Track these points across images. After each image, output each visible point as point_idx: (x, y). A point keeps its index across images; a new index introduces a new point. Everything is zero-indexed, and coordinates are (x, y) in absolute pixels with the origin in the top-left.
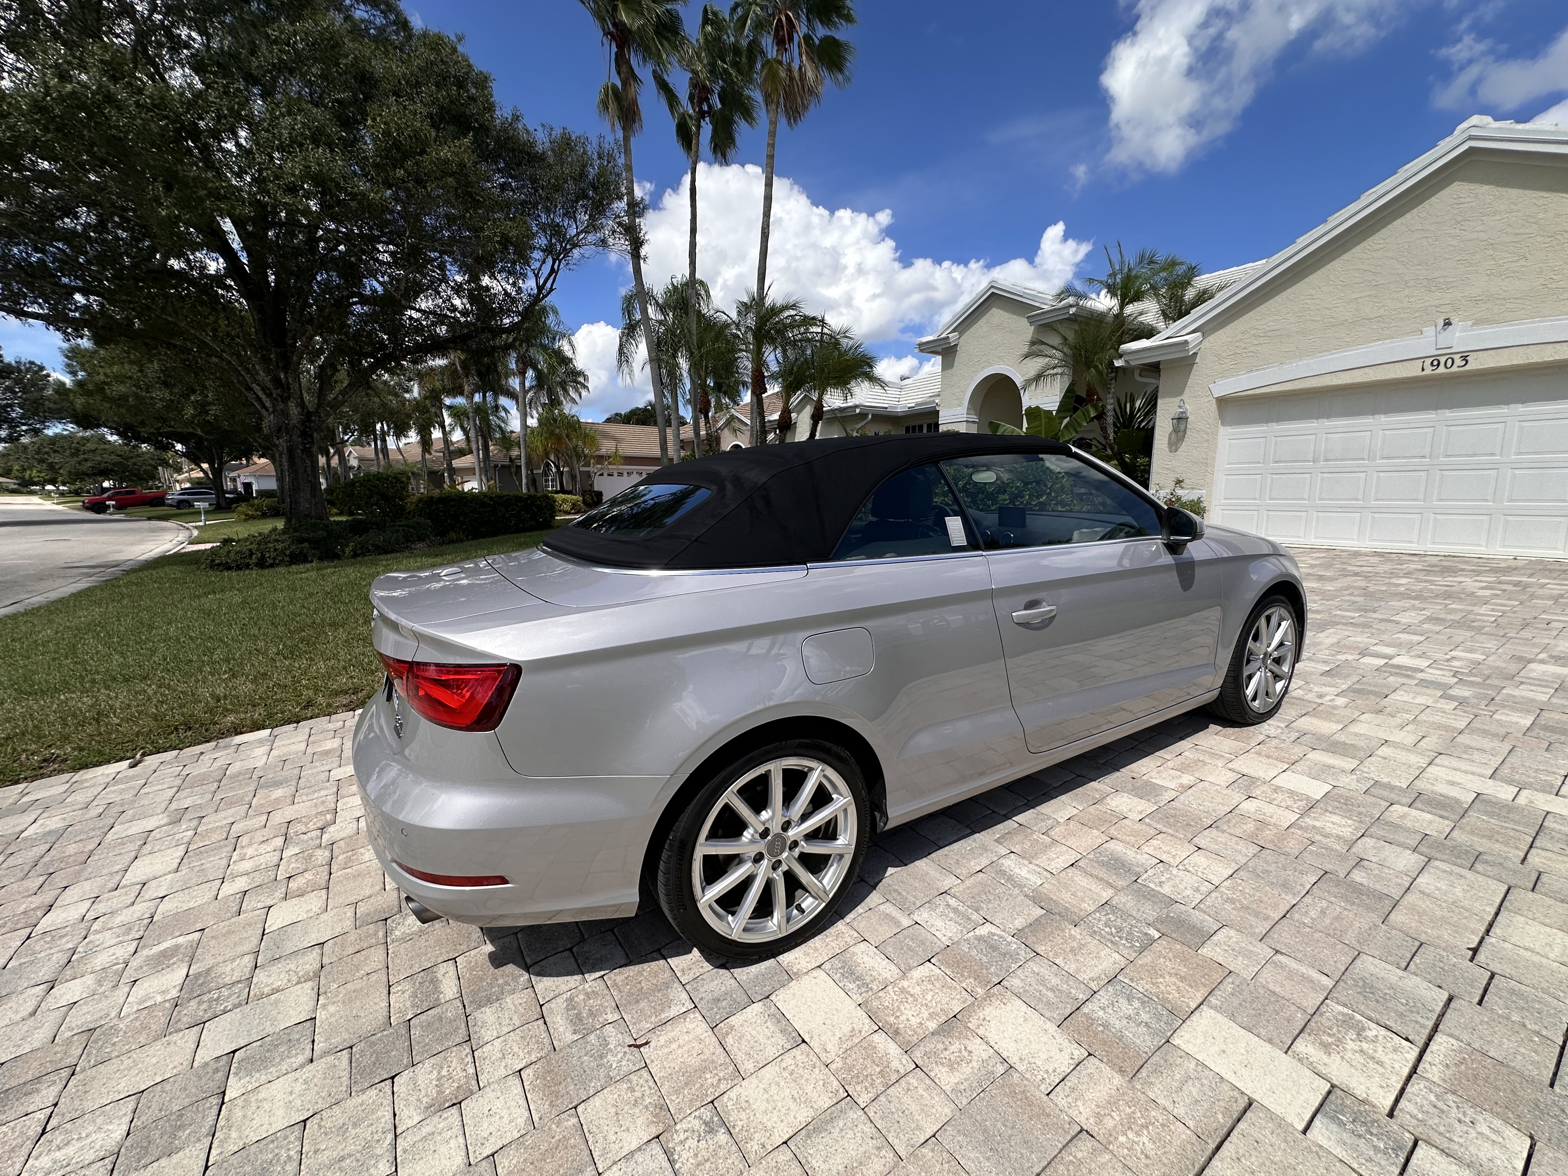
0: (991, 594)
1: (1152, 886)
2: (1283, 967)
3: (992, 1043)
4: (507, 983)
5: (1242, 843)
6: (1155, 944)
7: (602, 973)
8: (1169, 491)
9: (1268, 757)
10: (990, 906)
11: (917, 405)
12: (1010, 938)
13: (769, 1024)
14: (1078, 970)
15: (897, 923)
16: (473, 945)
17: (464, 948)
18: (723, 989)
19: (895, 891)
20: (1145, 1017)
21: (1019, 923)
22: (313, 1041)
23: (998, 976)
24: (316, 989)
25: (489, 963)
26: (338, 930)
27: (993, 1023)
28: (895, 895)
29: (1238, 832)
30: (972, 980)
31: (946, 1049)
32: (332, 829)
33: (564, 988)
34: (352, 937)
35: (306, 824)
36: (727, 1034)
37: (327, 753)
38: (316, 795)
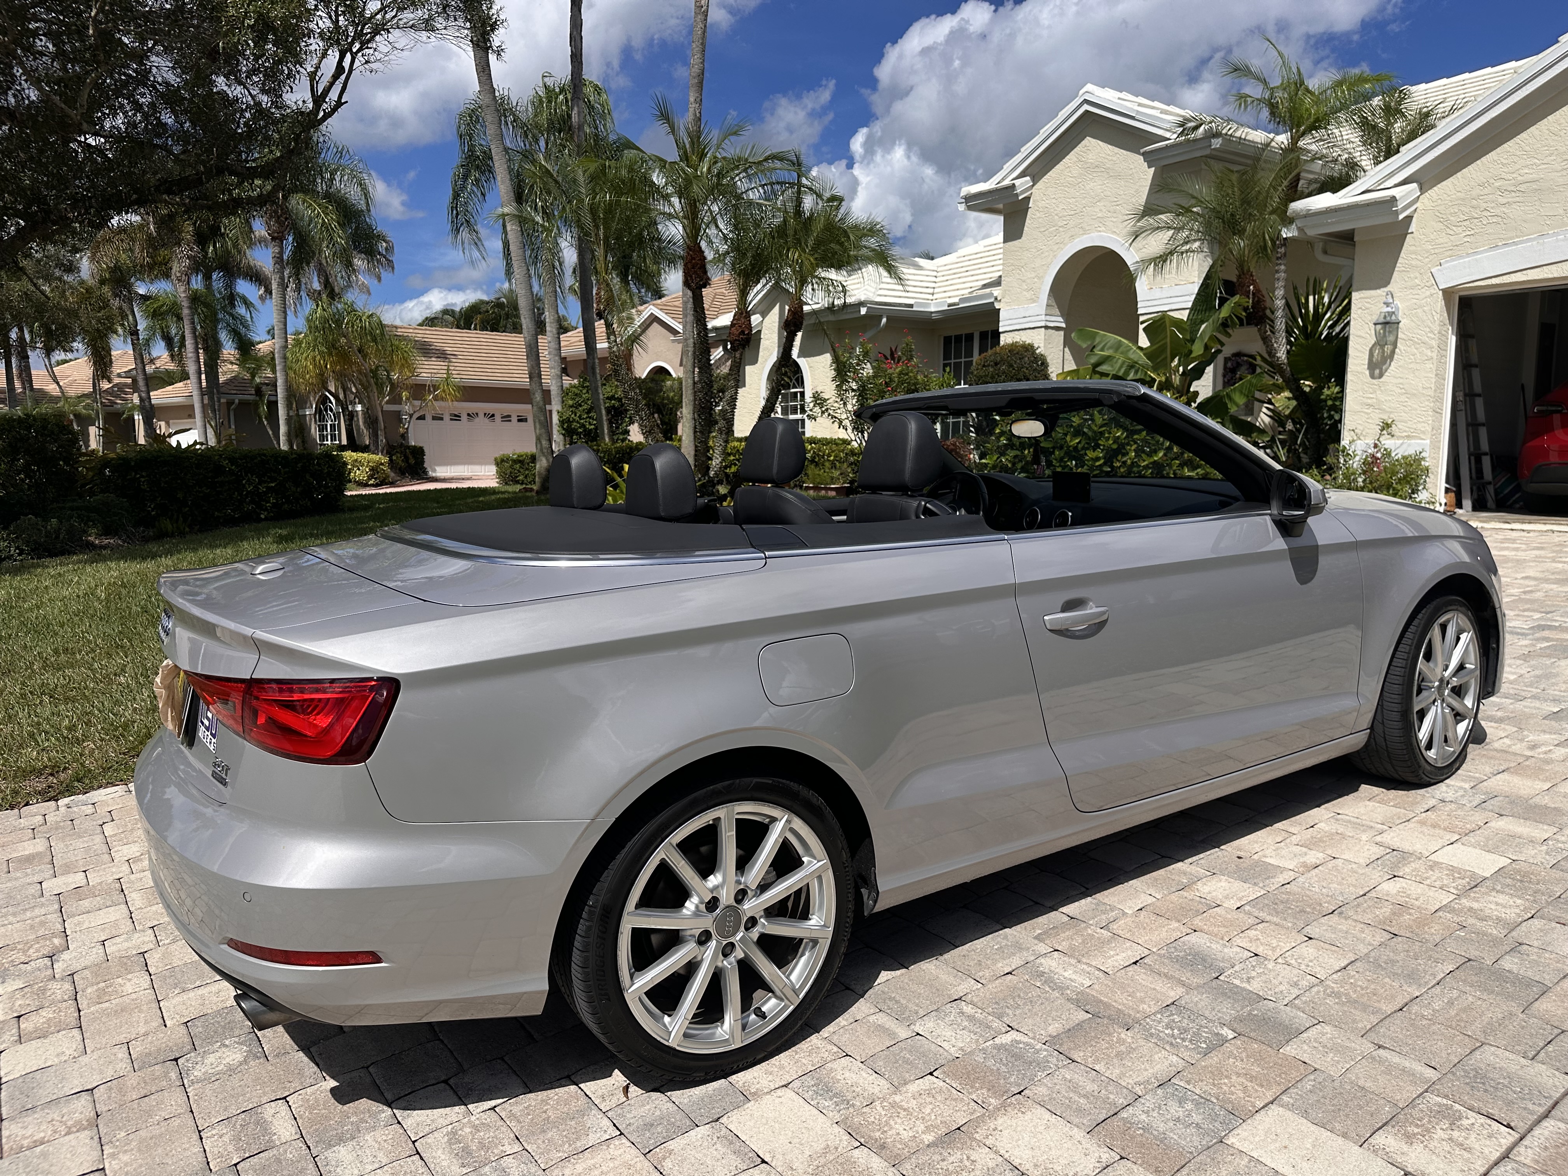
0: (1014, 590)
1: (1237, 982)
2: (1381, 1061)
3: (1002, 1152)
4: (362, 1121)
5: (1367, 930)
6: (1227, 1045)
7: (493, 1103)
8: (1371, 442)
9: (1434, 826)
10: (1018, 1012)
11: (962, 300)
12: (1039, 1046)
13: (718, 1146)
14: (1122, 1075)
15: (891, 1034)
16: (309, 1081)
17: (296, 1085)
18: (658, 1113)
19: (891, 999)
20: (1196, 1118)
21: (1054, 1028)
23: (1019, 1085)
24: (96, 1138)
25: (333, 1101)
26: (109, 1074)
27: (1005, 1133)
28: (891, 1004)
29: (1368, 918)
30: (984, 1091)
31: (943, 1160)
32: (66, 956)
33: (442, 1122)
34: (132, 1080)
35: (25, 952)
36: (664, 1158)
37: (29, 859)
38: (28, 914)
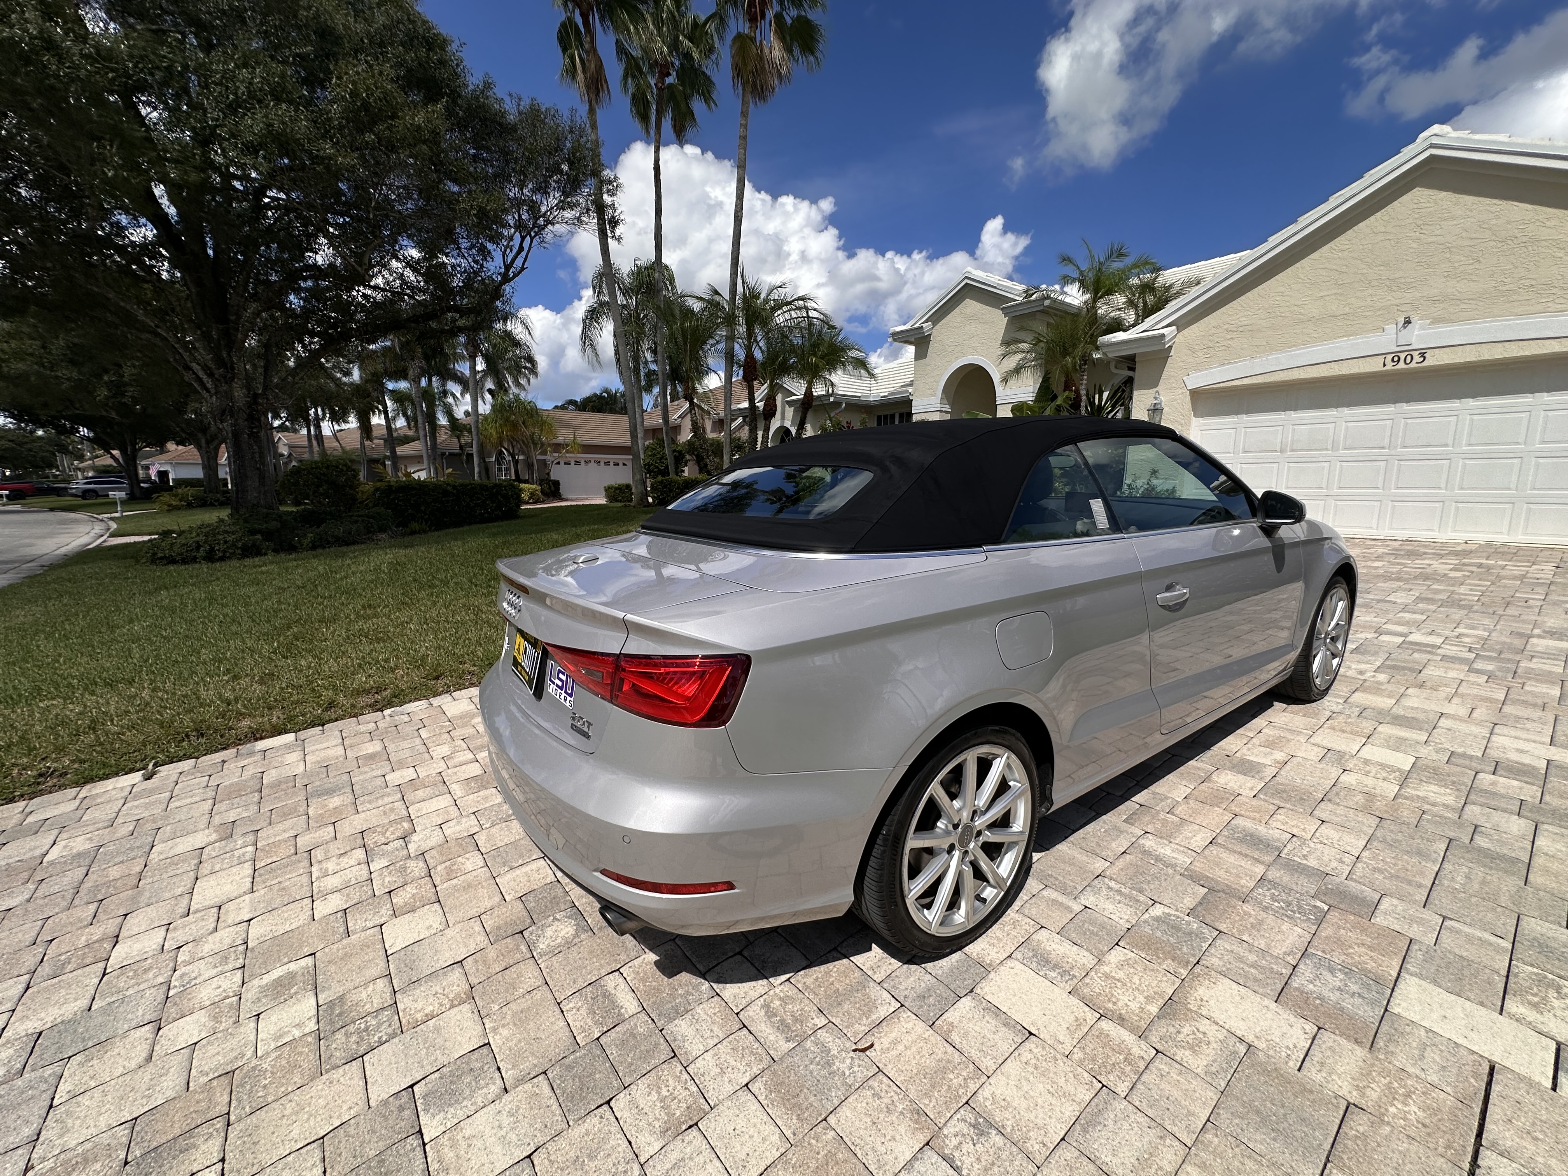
1: (1296, 859)
2: (1458, 932)
3: (1221, 1023)
4: (688, 993)
5: (1360, 814)
6: (1328, 916)
7: (788, 976)
9: (1343, 731)
10: (1152, 887)
11: (890, 394)
12: (1187, 918)
13: (987, 1018)
14: (1268, 946)
15: (1068, 909)
16: (633, 954)
17: (623, 957)
18: (923, 985)
19: (1051, 876)
20: (1354, 988)
21: (1189, 902)
22: (499, 1069)
23: (1194, 955)
24: (476, 1011)
25: (658, 973)
26: (472, 948)
27: (1212, 1002)
28: (1052, 880)
29: (1351, 804)
30: (1170, 961)
31: (1179, 1032)
32: (415, 837)
33: (754, 994)
34: (492, 953)
35: (384, 834)
36: (950, 1032)
37: (372, 757)
38: (380, 802)
